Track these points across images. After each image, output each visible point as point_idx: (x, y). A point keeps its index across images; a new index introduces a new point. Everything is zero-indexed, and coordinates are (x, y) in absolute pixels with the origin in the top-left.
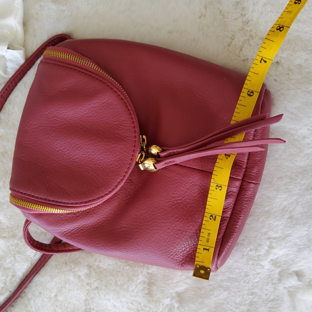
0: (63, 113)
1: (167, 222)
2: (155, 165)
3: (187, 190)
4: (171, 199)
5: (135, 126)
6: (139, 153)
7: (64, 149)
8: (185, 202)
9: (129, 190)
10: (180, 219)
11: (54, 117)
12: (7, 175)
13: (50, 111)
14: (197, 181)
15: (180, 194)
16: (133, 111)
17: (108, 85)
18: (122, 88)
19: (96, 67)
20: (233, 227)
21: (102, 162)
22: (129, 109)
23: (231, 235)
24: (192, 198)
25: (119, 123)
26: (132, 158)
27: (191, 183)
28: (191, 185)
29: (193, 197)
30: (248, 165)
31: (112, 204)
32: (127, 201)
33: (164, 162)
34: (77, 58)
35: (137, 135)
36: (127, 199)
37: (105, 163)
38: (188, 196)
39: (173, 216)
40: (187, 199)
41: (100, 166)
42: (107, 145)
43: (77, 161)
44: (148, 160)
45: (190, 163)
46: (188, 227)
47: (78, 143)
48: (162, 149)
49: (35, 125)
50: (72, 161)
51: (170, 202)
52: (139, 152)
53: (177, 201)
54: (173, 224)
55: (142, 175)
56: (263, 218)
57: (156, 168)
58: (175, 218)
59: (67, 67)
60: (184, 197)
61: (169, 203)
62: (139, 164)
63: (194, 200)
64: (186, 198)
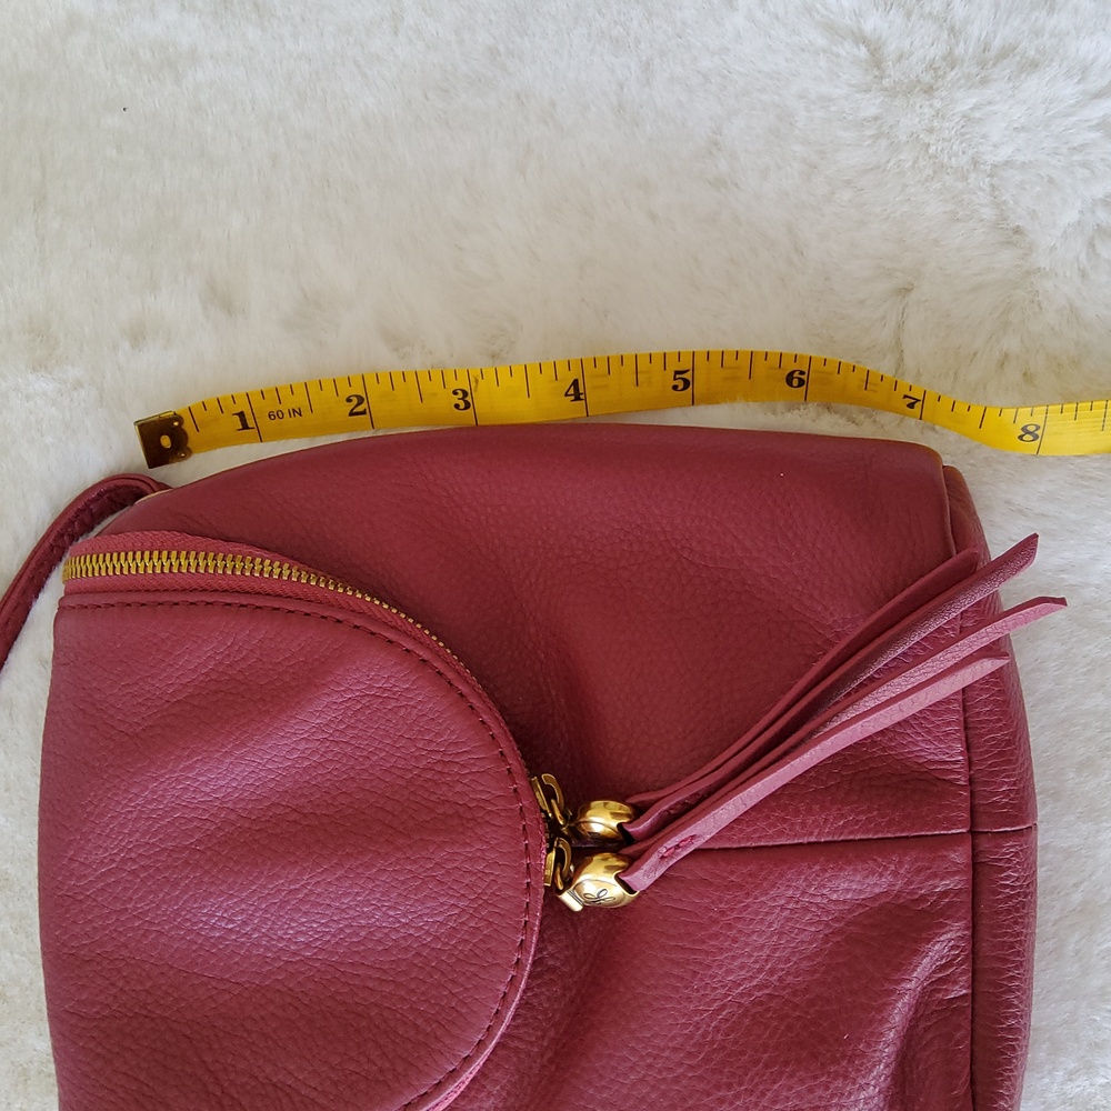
0: (206, 784)
1: (737, 1096)
2: (625, 879)
3: (775, 939)
4: (727, 995)
5: (506, 751)
6: (549, 851)
7: (245, 923)
8: (784, 988)
9: (546, 1005)
10: (786, 1063)
11: (174, 809)
12: (29, 1082)
13: (154, 792)
14: (804, 893)
15: (756, 962)
16: (479, 695)
17: (356, 627)
18: (411, 621)
19: (289, 572)
20: (996, 1031)
21: (411, 932)
22: (461, 694)
23: (1000, 1065)
24: (804, 965)
25: (438, 757)
26: (528, 883)
27: (783, 908)
28: (786, 913)
29: (808, 958)
30: (974, 768)
31: (496, 1082)
32: (550, 1054)
33: (656, 854)
34: (205, 558)
35: (521, 783)
36: (545, 1044)
37: (427, 932)
38: (788, 960)
39: (756, 1062)
40: (788, 974)
41: (406, 949)
42: (415, 862)
43: (308, 958)
44: (589, 867)
45: (755, 831)
46: (827, 1088)
47: (298, 886)
48: (633, 806)
49: (102, 862)
50: (287, 962)
51: (723, 1007)
52: (548, 845)
53: (751, 996)
54: (763, 1094)
55: (580, 930)
56: (1077, 936)
57: (630, 890)
58: (767, 1066)
59: (177, 604)
60: (772, 972)
61: (724, 1013)
62: (561, 892)
63: (815, 972)
64: (783, 969)
